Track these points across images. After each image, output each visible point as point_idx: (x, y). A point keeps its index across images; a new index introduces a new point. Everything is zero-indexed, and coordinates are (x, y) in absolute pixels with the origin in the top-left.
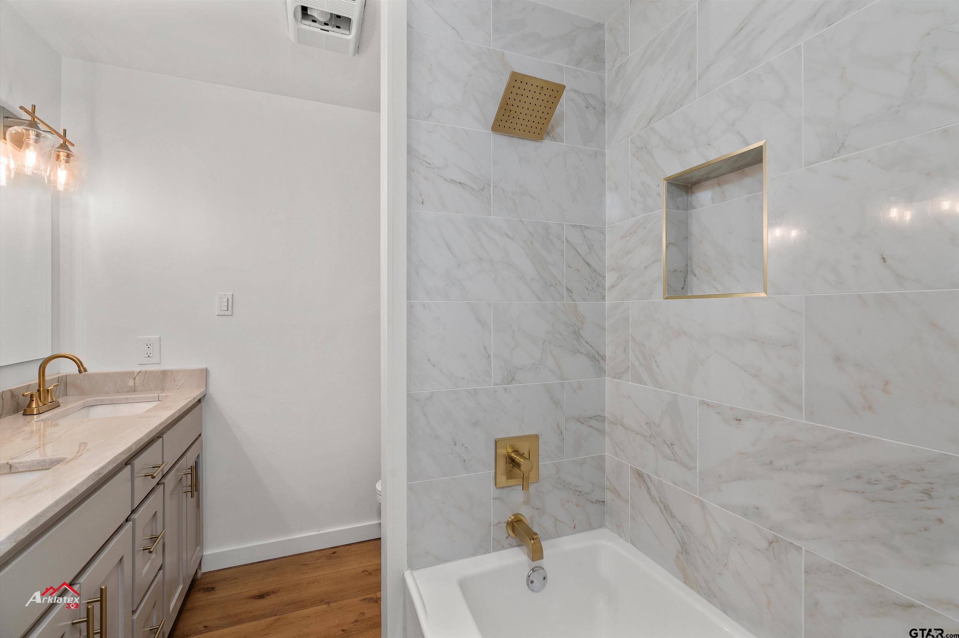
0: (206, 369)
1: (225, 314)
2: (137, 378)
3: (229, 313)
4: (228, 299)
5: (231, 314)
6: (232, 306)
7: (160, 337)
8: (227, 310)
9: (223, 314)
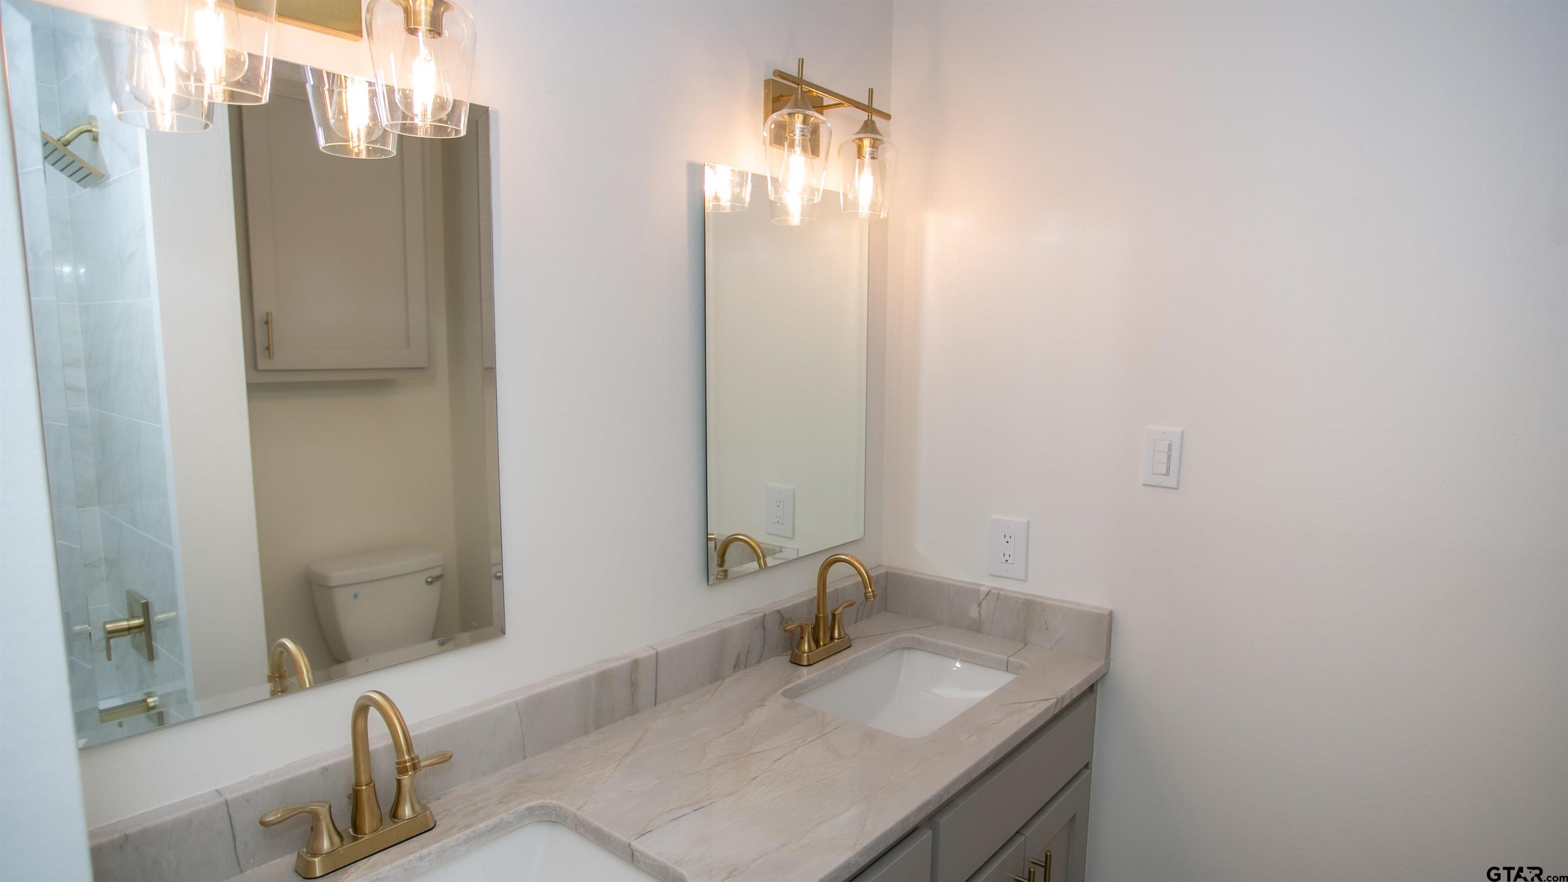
0: (1111, 614)
1: (1161, 485)
2: (984, 604)
3: (1171, 481)
4: (1170, 446)
5: (1175, 486)
6: (1180, 464)
7: (1028, 522)
8: (1167, 474)
9: (1156, 484)
